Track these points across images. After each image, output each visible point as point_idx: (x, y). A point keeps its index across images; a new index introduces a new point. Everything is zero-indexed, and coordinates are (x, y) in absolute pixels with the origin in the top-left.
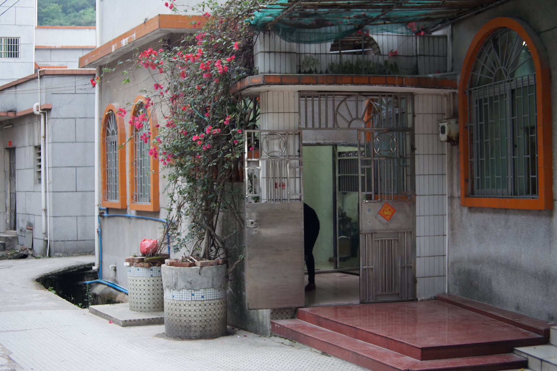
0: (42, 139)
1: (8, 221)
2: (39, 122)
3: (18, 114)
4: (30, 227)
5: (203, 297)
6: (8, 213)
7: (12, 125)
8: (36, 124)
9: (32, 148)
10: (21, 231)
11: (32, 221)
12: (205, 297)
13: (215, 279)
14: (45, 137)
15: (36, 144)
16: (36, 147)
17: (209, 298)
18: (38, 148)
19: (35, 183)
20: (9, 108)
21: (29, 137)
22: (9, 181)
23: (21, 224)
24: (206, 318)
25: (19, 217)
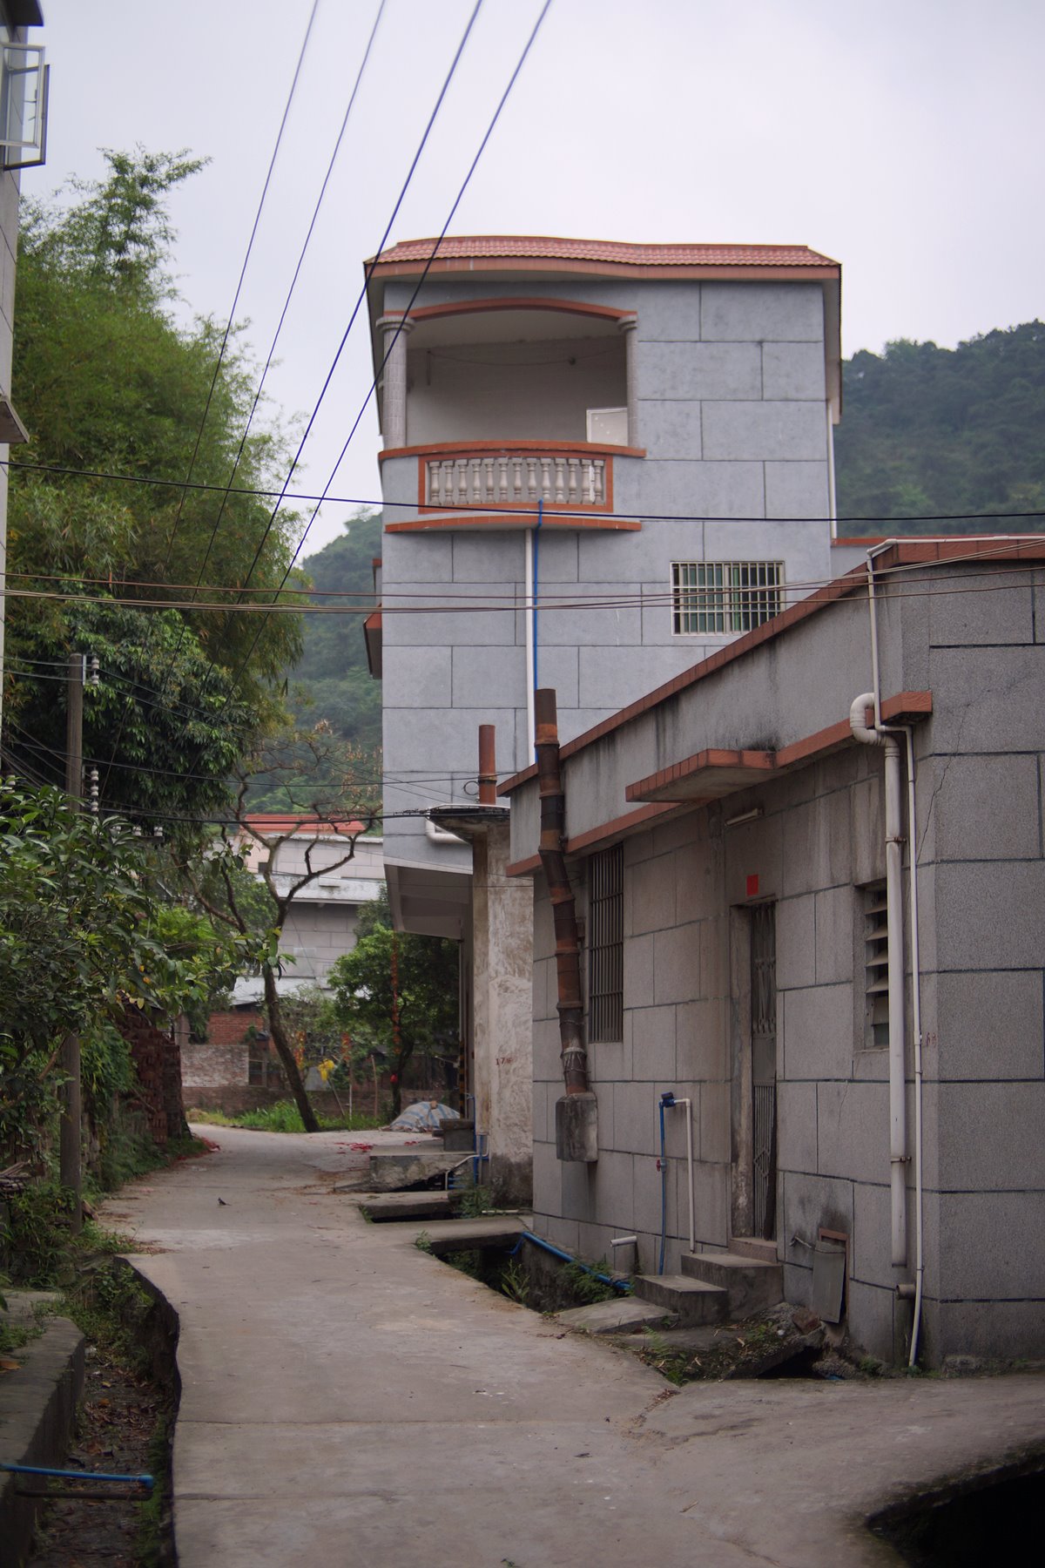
0: (892, 850)
1: (742, 1201)
2: (875, 781)
3: (784, 758)
4: (836, 1229)
6: (743, 1166)
7: (761, 807)
8: (860, 792)
9: (846, 896)
10: (796, 1243)
11: (843, 1204)
14: (902, 841)
15: (865, 876)
16: (861, 889)
18: (873, 892)
19: (860, 1046)
20: (745, 739)
21: (832, 852)
22: (747, 1040)
23: (797, 1217)
25: (789, 1188)
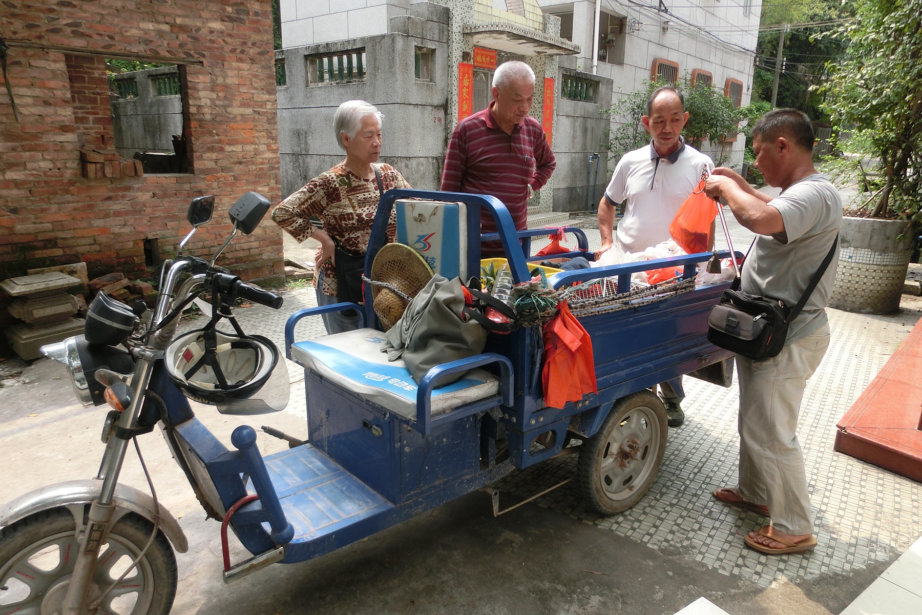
5: (850, 257)
12: (854, 258)
13: (875, 238)
17: (861, 261)
24: (849, 285)
